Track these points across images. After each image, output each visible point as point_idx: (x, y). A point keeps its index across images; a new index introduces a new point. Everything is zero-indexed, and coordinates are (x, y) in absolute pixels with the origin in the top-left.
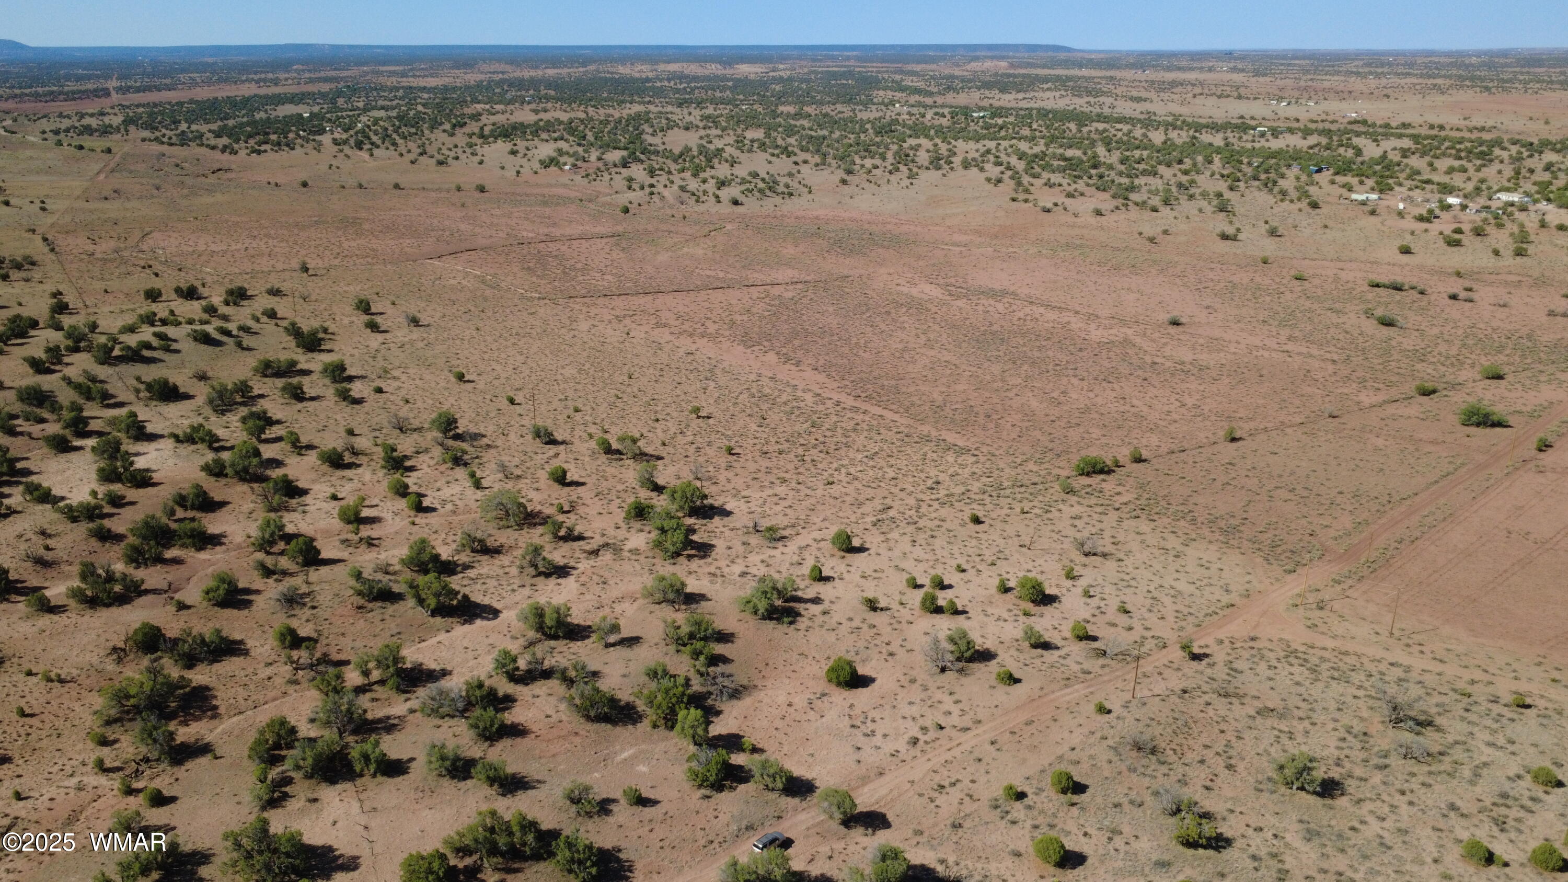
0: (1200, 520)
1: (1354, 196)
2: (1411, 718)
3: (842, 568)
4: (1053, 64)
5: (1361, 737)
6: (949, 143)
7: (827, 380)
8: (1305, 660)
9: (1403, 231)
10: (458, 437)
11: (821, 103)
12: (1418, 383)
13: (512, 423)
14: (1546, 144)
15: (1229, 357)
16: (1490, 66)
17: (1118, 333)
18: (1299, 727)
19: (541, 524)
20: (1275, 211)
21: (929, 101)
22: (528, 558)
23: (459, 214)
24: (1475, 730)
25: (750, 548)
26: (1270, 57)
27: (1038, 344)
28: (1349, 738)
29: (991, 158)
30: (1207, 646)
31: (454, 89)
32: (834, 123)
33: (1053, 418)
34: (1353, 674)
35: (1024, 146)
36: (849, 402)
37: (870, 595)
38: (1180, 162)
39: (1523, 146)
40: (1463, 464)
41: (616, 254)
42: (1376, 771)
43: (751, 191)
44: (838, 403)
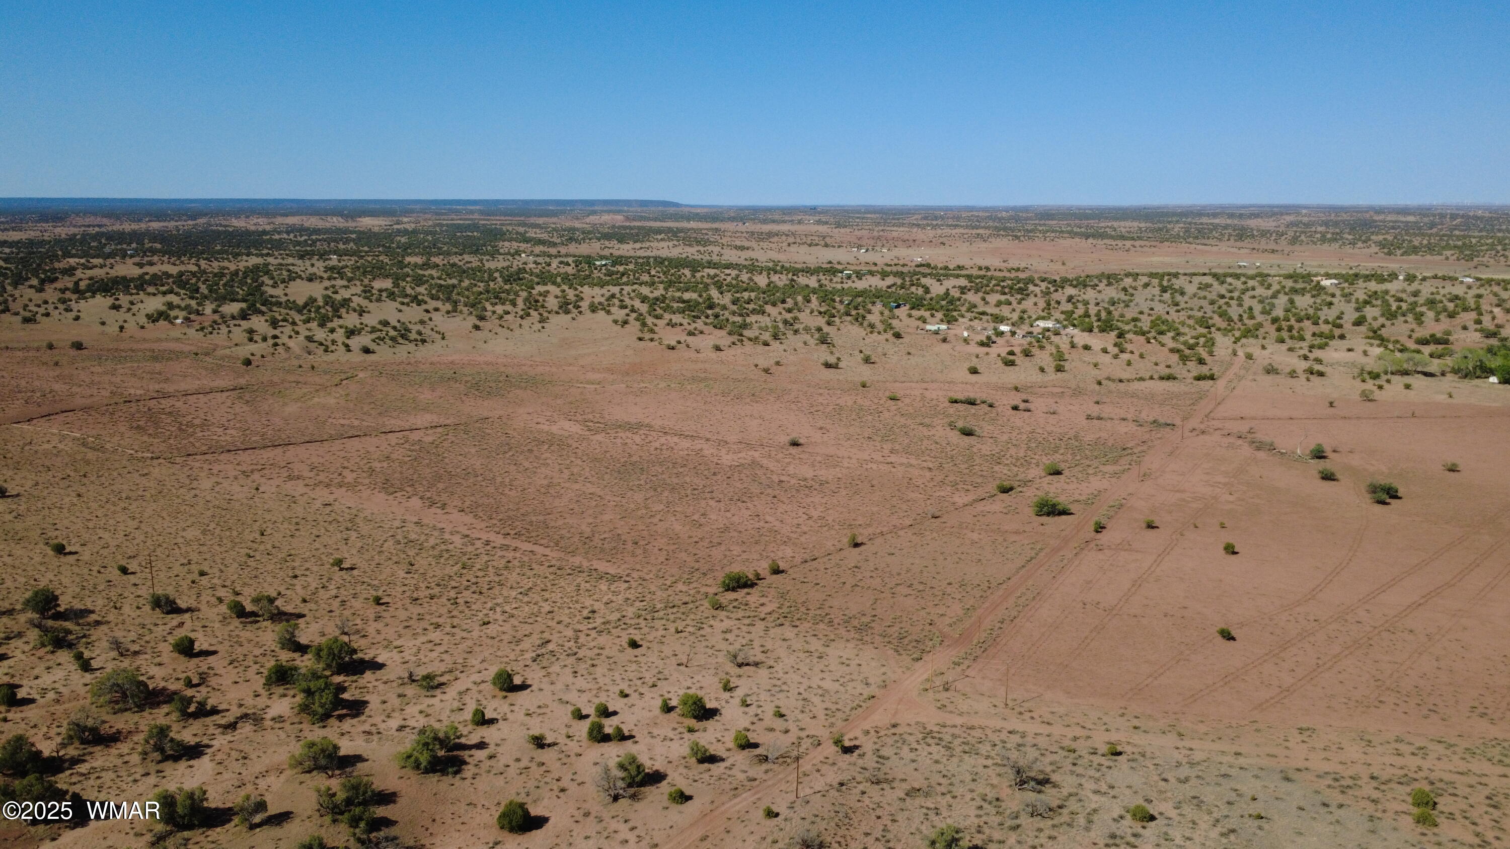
0: (836, 621)
1: (929, 327)
2: (1033, 779)
3: (504, 707)
4: (664, 217)
5: (995, 803)
6: (576, 289)
7: (474, 521)
8: (940, 739)
9: (970, 355)
10: (59, 616)
11: (448, 254)
12: (998, 482)
13: (126, 595)
14: (1065, 281)
15: (844, 471)
16: (1017, 219)
17: (747, 456)
18: (943, 802)
19: (165, 702)
20: (868, 341)
21: (553, 251)
22: (152, 742)
23: (52, 373)
24: (1083, 781)
25: (406, 700)
26: (847, 211)
27: (675, 471)
28: (985, 805)
29: (616, 301)
30: (856, 738)
31: (42, 243)
32: (462, 272)
33: (696, 539)
34: (980, 746)
35: (645, 291)
36: (499, 540)
37: (536, 732)
38: (784, 302)
39: (1049, 283)
40: (1041, 549)
41: (240, 407)
42: (1011, 833)
43: (383, 339)
44: (487, 543)
